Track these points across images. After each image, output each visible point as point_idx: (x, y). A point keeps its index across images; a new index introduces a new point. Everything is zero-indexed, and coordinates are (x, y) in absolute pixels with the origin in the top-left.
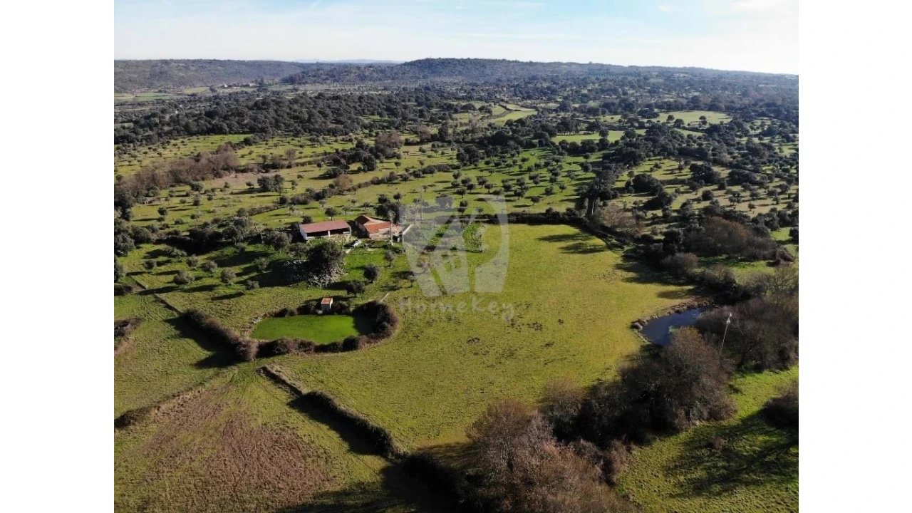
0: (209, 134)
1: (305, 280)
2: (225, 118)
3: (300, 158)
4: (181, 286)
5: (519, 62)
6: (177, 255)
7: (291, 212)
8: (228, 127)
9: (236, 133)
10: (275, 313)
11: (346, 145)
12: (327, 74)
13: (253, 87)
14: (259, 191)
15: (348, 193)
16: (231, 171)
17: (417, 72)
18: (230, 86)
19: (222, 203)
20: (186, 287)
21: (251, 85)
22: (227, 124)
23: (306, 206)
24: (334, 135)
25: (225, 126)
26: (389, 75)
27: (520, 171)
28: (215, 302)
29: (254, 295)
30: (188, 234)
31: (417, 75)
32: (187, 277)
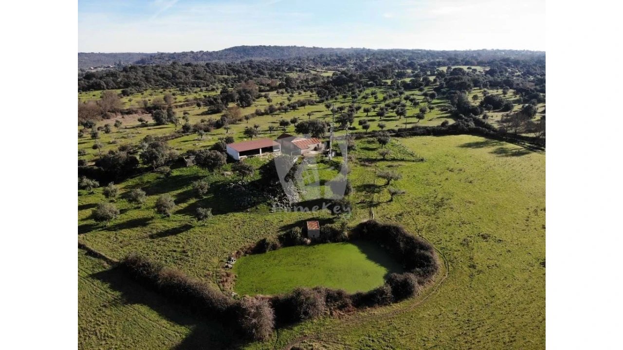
0: (89, 90)
1: (264, 202)
2: (101, 78)
3: (176, 102)
4: (101, 224)
5: (305, 47)
6: (88, 185)
7: (200, 137)
8: (105, 84)
9: (112, 89)
10: (250, 248)
11: (210, 94)
12: (170, 57)
13: (112, 68)
14: (155, 125)
15: (240, 122)
16: (118, 113)
17: (235, 54)
18: (95, 68)
19: (120, 135)
20: (109, 224)
21: (111, 66)
22: (105, 82)
23: (209, 133)
24: (198, 86)
25: (103, 83)
26: (215, 56)
27: (376, 101)
28: (156, 241)
29: (207, 227)
30: (94, 163)
31: (236, 56)
32: (110, 211)
